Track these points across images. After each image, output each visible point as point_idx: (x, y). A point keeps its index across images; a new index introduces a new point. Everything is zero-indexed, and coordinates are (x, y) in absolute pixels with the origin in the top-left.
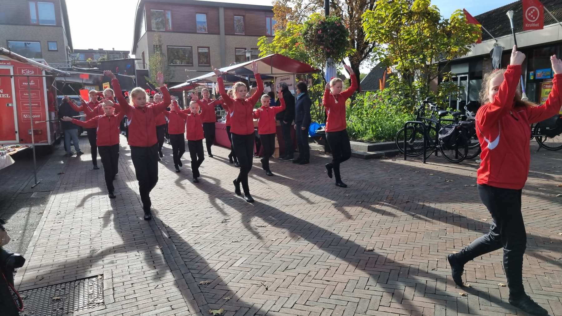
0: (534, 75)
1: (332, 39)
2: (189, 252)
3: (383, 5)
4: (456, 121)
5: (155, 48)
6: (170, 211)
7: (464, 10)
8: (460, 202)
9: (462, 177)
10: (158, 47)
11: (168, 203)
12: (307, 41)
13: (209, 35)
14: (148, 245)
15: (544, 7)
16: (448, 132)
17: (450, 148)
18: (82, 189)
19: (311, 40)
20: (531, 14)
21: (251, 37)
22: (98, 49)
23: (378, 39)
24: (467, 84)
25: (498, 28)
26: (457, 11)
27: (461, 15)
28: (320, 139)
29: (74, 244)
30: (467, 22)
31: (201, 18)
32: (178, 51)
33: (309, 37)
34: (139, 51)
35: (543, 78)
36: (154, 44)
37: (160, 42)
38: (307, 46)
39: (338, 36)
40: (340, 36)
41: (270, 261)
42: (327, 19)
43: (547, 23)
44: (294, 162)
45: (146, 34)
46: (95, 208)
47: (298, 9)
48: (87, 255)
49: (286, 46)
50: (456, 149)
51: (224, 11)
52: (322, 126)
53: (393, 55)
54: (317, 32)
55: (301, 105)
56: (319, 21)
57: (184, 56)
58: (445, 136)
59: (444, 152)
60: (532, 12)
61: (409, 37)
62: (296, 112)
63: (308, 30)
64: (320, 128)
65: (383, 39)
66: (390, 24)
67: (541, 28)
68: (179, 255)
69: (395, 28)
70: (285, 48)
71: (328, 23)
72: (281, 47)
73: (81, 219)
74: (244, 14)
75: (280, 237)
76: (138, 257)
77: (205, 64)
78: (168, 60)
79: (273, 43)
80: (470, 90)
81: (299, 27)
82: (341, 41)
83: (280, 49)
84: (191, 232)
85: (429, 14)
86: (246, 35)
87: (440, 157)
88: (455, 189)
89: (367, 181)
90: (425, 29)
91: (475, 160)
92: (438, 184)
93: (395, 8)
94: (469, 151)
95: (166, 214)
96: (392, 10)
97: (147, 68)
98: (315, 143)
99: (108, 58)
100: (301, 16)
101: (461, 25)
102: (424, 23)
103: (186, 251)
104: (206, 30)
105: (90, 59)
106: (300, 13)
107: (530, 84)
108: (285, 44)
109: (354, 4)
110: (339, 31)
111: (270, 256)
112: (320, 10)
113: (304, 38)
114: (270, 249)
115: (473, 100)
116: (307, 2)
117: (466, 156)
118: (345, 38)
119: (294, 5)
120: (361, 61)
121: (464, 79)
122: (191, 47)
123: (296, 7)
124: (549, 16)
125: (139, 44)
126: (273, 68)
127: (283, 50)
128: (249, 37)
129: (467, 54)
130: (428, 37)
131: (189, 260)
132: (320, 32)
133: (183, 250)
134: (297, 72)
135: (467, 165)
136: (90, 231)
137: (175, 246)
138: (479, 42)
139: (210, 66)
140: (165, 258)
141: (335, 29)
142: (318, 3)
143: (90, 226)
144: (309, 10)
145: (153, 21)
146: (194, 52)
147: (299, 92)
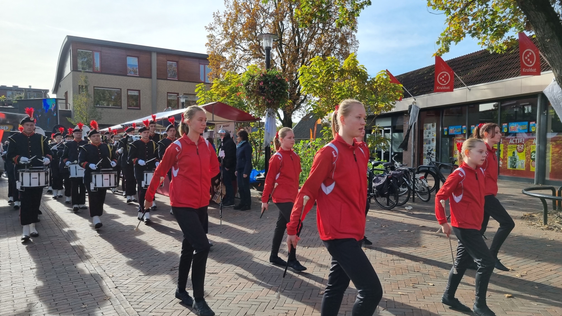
0: (448, 131)
1: (273, 91)
2: (140, 302)
3: (317, 62)
4: (386, 171)
5: (80, 89)
6: (111, 260)
7: (387, 70)
8: (397, 246)
9: (396, 223)
10: (84, 87)
11: (108, 251)
12: (249, 91)
13: (140, 79)
14: (94, 296)
15: (454, 73)
16: (381, 180)
17: (383, 196)
18: (5, 237)
19: (252, 91)
20: (443, 78)
21: (184, 83)
22: (12, 87)
23: (312, 92)
24: (391, 136)
25: (415, 88)
26: (381, 71)
27: (385, 75)
28: (259, 186)
29: (6, 298)
30: (391, 82)
31: (132, 61)
32: (103, 92)
33: (250, 88)
34: (62, 91)
35: (455, 134)
36: (79, 84)
37: (86, 83)
38: (249, 96)
39: (278, 88)
40: (280, 89)
41: (227, 308)
42: (268, 73)
43: (457, 86)
44: (236, 208)
45: (71, 75)
46: (24, 258)
47: (233, 59)
48: (24, 309)
49: (224, 94)
50: (387, 196)
51: (157, 56)
52: (261, 173)
53: (327, 107)
54: (259, 84)
55: (243, 153)
56: (261, 73)
57: (110, 98)
58: (378, 184)
59: (377, 199)
60: (443, 77)
61: (340, 92)
62: (238, 159)
63: (250, 81)
64: (259, 175)
65: (318, 92)
66: (324, 80)
67: (451, 90)
68: (130, 305)
69: (328, 84)
70: (223, 96)
71: (270, 76)
72: (218, 95)
73: (10, 270)
74: (177, 60)
75: (233, 284)
76: (84, 309)
77: (134, 107)
78: (95, 102)
79: (211, 91)
80: (393, 142)
81: (236, 77)
82: (281, 93)
83: (218, 96)
84: (139, 281)
85: (359, 73)
86: (179, 80)
87: (373, 204)
88: (391, 234)
89: (310, 227)
90: (355, 86)
91: (404, 207)
92: (376, 230)
93: (329, 65)
94: (400, 198)
95: (108, 263)
96: (325, 67)
97: (70, 108)
98: (254, 189)
99: (26, 96)
100: (236, 66)
101: (386, 84)
102: (354, 81)
103: (137, 301)
104: (138, 73)
105: (3, 96)
106: (234, 62)
107: (444, 139)
108: (223, 92)
109: (287, 58)
110: (280, 83)
111: (227, 302)
112: (254, 61)
113: (246, 89)
114: (226, 296)
115: (396, 151)
116: (242, 53)
117: (397, 203)
118: (285, 90)
119: (229, 55)
120: (294, 111)
121: (388, 131)
122: (121, 89)
123: (231, 57)
124: (458, 80)
125: (61, 83)
126: (214, 115)
127: (222, 98)
128: (182, 83)
129: (391, 110)
130: (358, 93)
131: (142, 310)
132: (261, 84)
133: (133, 300)
134: (237, 120)
135: (399, 212)
136: (23, 283)
137: (124, 296)
138: (400, 100)
139: (140, 109)
140: (115, 309)
141: (276, 82)
142: (252, 54)
143: (22, 278)
144: (244, 60)
145: (80, 61)
146: (123, 94)
147: (240, 140)
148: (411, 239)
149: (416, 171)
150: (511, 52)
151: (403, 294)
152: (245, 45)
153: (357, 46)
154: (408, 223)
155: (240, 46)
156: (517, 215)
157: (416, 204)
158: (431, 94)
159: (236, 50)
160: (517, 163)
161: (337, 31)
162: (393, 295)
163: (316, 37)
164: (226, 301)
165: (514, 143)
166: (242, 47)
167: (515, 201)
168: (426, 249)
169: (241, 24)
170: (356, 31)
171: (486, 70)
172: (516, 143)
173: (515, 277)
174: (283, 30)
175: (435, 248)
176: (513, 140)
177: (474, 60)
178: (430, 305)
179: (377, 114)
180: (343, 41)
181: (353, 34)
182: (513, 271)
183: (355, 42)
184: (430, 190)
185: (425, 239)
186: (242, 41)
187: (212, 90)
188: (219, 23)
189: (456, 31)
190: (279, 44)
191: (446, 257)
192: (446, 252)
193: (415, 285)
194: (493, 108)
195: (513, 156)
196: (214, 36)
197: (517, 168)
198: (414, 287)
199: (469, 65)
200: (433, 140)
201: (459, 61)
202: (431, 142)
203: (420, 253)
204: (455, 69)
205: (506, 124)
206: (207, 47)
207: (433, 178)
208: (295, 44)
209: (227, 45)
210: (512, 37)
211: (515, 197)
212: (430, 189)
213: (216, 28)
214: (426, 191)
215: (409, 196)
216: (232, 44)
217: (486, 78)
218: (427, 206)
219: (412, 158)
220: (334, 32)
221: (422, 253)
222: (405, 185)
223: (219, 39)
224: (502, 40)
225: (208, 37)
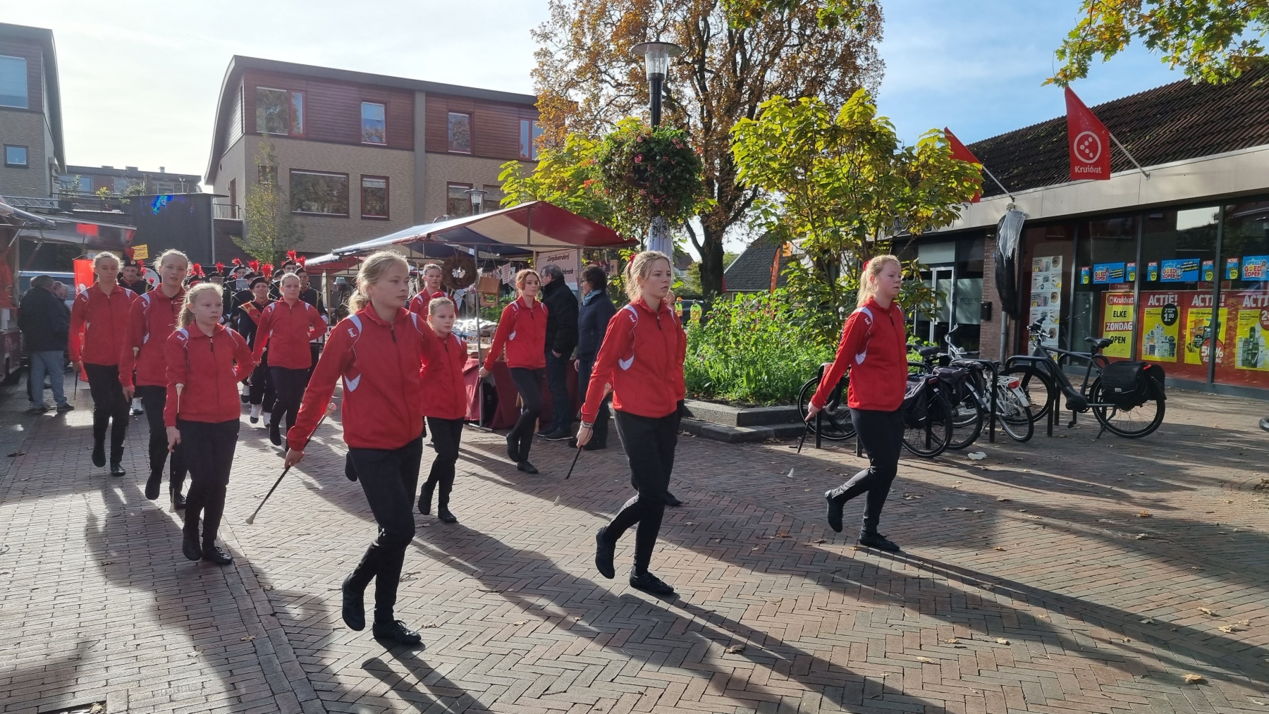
0: (1091, 275)
1: (665, 178)
2: (318, 650)
3: (776, 109)
4: (928, 365)
5: (261, 173)
6: (277, 552)
7: (947, 130)
8: (934, 545)
9: (940, 490)
10: (268, 170)
11: (273, 531)
12: (610, 177)
13: (389, 151)
14: (221, 632)
15: (1111, 135)
17: (915, 424)
19: (619, 176)
20: (1086, 147)
21: (485, 160)
22: (124, 168)
23: (764, 181)
24: (952, 287)
25: (1016, 171)
26: (931, 132)
27: (940, 140)
29: (37, 627)
30: (952, 157)
31: (373, 113)
32: (315, 182)
33: (614, 170)
34: (224, 177)
35: (1108, 282)
36: (258, 164)
37: (272, 160)
38: (610, 188)
39: (677, 170)
40: (682, 171)
41: (508, 674)
42: (656, 133)
43: (1118, 168)
45: (243, 143)
46: (95, 541)
47: (593, 105)
48: (67, 654)
49: (563, 185)
50: (927, 426)
51: (427, 101)
53: (795, 217)
54: (633, 159)
55: (593, 317)
56: (639, 135)
57: (328, 194)
60: (1086, 143)
61: (830, 180)
62: (580, 332)
63: (613, 154)
65: (776, 181)
66: (791, 151)
67: (1105, 176)
68: (294, 656)
69: (802, 161)
70: (560, 188)
71: (658, 142)
72: (550, 187)
73: (58, 565)
74: (470, 110)
75: (533, 618)
76: (194, 660)
77: (377, 214)
78: (292, 201)
79: (534, 177)
80: (958, 300)
81: (592, 146)
82: (684, 182)
83: (549, 190)
84: (326, 603)
85: (873, 135)
86: (473, 156)
88: (924, 515)
89: (734, 492)
90: (865, 166)
91: (966, 454)
93: (803, 117)
94: (955, 432)
95: (267, 558)
96: (795, 121)
97: (241, 217)
99: (149, 188)
100: (598, 122)
101: (940, 162)
102: (863, 154)
103: (312, 647)
104: (384, 140)
105: (104, 189)
106: (595, 113)
107: (1081, 294)
108: (561, 181)
109: (714, 103)
110: (680, 159)
111: (509, 661)
112: (639, 111)
113: (604, 171)
114: (510, 645)
115: (964, 321)
116: (613, 92)
117: (948, 444)
118: (694, 175)
119: (585, 97)
120: (727, 225)
121: (946, 275)
122: (347, 175)
123: (587, 101)
124: (1120, 153)
125: (224, 161)
126: (531, 231)
127: (557, 194)
128: (480, 161)
129: (951, 224)
130: (871, 184)
131: (318, 670)
132: (638, 160)
133: (304, 645)
134: (586, 245)
135: (950, 464)
136: (79, 595)
137: (286, 633)
138: (976, 200)
139: (388, 219)
140: (259, 664)
141: (671, 155)
142: (636, 95)
143: (80, 584)
144: (617, 109)
145: (261, 112)
146: (351, 187)
147: (588, 288)
148: (970, 528)
149: (1001, 369)
150: (1254, 85)
151: (928, 663)
152: (619, 72)
153: (881, 73)
154: (970, 491)
155: (609, 75)
156: (1244, 481)
157: (996, 448)
158: (1052, 186)
159: (600, 85)
160: (1260, 356)
161: (833, 39)
162: (903, 663)
163: (784, 52)
164: (508, 658)
165: (1254, 305)
166: (613, 78)
167: (1245, 446)
168: (1004, 556)
169: (613, 24)
170: (879, 39)
171: (1191, 127)
172: (1259, 305)
173: (1218, 634)
174: (708, 38)
175: (1027, 554)
176: (1252, 298)
177: (1163, 104)
178: (991, 693)
179: (915, 234)
180: (847, 61)
181: (870, 44)
182: (1215, 618)
183: (877, 65)
184: (1033, 414)
185: (1006, 531)
186: (614, 63)
187: (537, 175)
188: (561, 22)
189: (1107, 28)
190: (698, 70)
191: (1051, 575)
192: (1053, 564)
193: (960, 641)
194: (1213, 222)
195: (1251, 337)
196: (551, 53)
197: (1259, 368)
198: (960, 645)
199: (1149, 117)
200: (1053, 296)
201: (1125, 106)
202: (1050, 300)
203: (986, 565)
204: (1115, 126)
205: (1235, 260)
206: (535, 78)
207: (1042, 386)
208: (735, 71)
209: (580, 72)
210: (1252, 43)
211: (1248, 438)
212: (1034, 412)
213: (556, 35)
214: (1024, 416)
215: (979, 428)
216: (592, 69)
217: (1190, 147)
218: (1023, 453)
219: (1002, 337)
220: (826, 41)
221: (991, 564)
222: (971, 403)
223: (561, 61)
224: (1227, 50)
225: (537, 54)
